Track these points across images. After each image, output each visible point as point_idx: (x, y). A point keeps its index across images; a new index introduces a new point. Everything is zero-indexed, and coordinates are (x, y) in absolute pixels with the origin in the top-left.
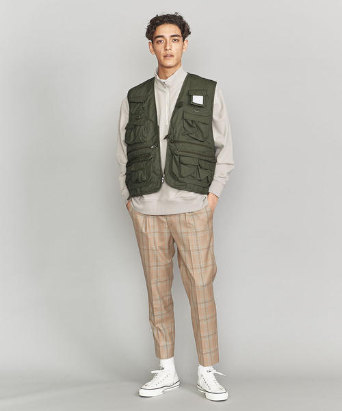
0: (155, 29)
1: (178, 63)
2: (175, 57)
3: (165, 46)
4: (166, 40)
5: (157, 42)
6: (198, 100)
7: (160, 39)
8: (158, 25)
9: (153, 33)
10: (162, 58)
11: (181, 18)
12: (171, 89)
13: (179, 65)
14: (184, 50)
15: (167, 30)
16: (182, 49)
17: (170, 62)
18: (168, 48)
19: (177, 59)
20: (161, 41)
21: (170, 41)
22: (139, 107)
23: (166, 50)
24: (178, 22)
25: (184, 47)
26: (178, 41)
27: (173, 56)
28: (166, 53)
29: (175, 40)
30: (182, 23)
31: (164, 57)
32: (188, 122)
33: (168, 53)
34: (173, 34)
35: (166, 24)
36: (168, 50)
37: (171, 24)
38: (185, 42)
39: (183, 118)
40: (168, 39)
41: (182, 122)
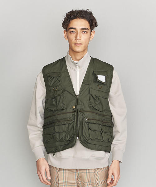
0: (70, 21)
2: (83, 46)
3: (76, 36)
4: (77, 32)
5: (70, 32)
7: (72, 30)
8: (72, 19)
9: (68, 25)
10: (73, 45)
11: (91, 13)
13: (86, 51)
14: (91, 39)
15: (79, 24)
16: (90, 37)
17: (79, 49)
18: (78, 38)
19: (85, 47)
20: (73, 32)
21: (80, 32)
22: (56, 80)
23: (77, 39)
24: (88, 17)
25: (92, 36)
26: (87, 32)
27: (82, 44)
28: (76, 42)
29: (84, 32)
30: (91, 18)
31: (75, 44)
32: (93, 97)
33: (78, 41)
34: (83, 27)
35: (78, 19)
36: (78, 40)
37: (83, 19)
38: (92, 32)
39: (89, 93)
40: (79, 31)
41: (88, 96)
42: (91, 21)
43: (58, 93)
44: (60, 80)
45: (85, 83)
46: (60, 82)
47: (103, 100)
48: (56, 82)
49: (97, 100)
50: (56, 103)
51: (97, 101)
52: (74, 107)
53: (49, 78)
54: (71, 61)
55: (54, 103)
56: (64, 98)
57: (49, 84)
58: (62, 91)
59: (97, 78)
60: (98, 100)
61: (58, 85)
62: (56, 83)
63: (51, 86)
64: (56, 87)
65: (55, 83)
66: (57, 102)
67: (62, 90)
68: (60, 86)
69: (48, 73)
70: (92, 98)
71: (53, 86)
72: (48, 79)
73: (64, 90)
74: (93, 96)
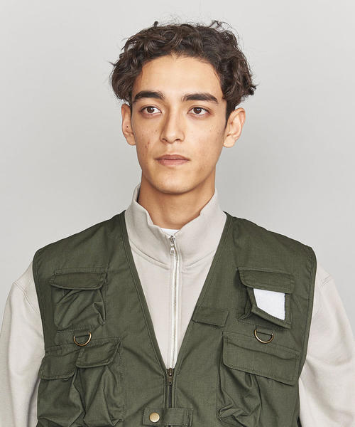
0: (139, 67)
1: (202, 184)
2: (192, 166)
3: (164, 128)
4: (168, 109)
5: (142, 111)
6: (271, 303)
7: (149, 101)
8: (152, 55)
9: (132, 81)
10: (152, 164)
11: (229, 40)
12: (188, 261)
13: (207, 189)
14: (229, 142)
16: (223, 134)
17: (175, 179)
18: (171, 134)
19: (200, 171)
20: (150, 109)
21: (179, 112)
22: (84, 305)
23: (165, 141)
24: (217, 50)
25: (231, 130)
26: (209, 112)
27: (187, 160)
28: (165, 151)
29: (197, 110)
30: (228, 56)
31: (159, 160)
32: (233, 376)
33: (172, 149)
34: (192, 91)
35: (174, 56)
36: (171, 143)
37: (192, 55)
38: (233, 114)
39: (220, 361)
40: (175, 107)
41: (216, 373)
42: (225, 68)
43: (93, 356)
44: (101, 303)
45: (204, 318)
46: (100, 311)
47: (275, 392)
48: (87, 313)
49: (253, 389)
50: (82, 399)
51: (251, 396)
52: (155, 418)
53: (58, 296)
54: (149, 227)
55: (74, 396)
56: (114, 376)
57: (57, 319)
58: (108, 348)
59: (250, 300)
60: (255, 392)
61: (96, 323)
62: (86, 318)
63: (64, 325)
64: (85, 334)
65: (83, 316)
66: (85, 394)
67: (110, 344)
68: (100, 329)
69: (56, 276)
70: (229, 381)
71: (72, 326)
72: (52, 299)
73: (117, 346)
74: (236, 373)
